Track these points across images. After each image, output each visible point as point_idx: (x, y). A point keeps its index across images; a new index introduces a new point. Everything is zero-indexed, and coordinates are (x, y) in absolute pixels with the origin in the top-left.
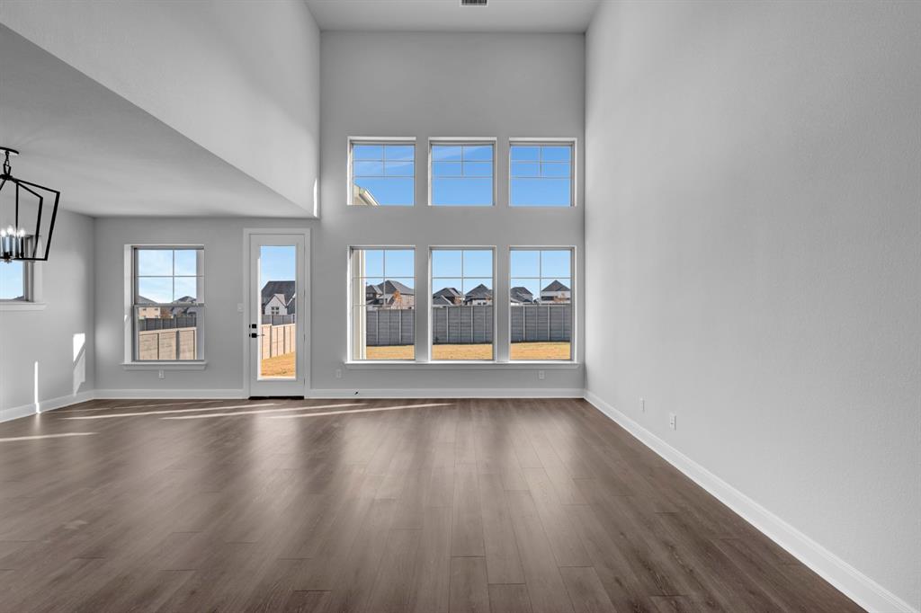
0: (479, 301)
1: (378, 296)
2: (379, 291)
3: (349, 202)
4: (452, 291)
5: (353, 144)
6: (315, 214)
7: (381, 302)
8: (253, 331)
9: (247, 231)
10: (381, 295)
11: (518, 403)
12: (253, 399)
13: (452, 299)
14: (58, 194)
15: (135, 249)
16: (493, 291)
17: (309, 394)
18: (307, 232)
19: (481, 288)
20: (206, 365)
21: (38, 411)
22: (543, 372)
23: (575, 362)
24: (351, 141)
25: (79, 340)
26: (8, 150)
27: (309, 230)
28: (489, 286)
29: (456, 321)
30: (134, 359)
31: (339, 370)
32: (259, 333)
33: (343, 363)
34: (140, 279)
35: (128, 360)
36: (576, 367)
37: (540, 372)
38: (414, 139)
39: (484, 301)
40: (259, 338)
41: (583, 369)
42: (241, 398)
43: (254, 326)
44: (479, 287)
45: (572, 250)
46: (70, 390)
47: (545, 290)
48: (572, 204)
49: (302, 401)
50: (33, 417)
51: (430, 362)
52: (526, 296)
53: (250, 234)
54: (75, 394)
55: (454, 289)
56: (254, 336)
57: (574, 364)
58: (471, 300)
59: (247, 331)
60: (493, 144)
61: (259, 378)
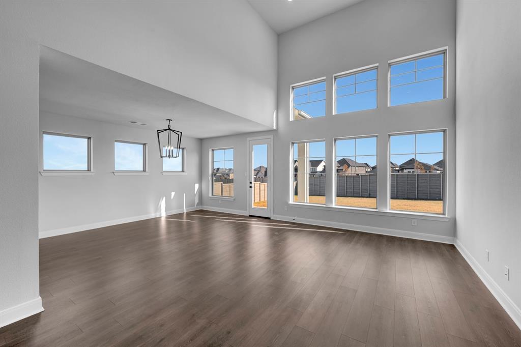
3: (291, 119)
5: (293, 89)
6: (275, 128)
8: (251, 185)
9: (248, 139)
11: (391, 240)
12: (251, 216)
14: (181, 133)
15: (213, 150)
17: (272, 217)
18: (271, 137)
20: (234, 199)
21: (185, 212)
22: (415, 220)
23: (446, 216)
24: (292, 87)
25: (197, 186)
26: (169, 120)
27: (272, 136)
30: (212, 195)
31: (286, 207)
32: (253, 186)
33: (287, 203)
35: (210, 195)
36: (447, 220)
37: (413, 220)
38: (325, 78)
40: (253, 188)
41: (454, 222)
42: (246, 215)
43: (251, 183)
45: (444, 131)
46: (194, 206)
48: (444, 97)
49: (269, 220)
50: (183, 213)
53: (250, 141)
54: (195, 207)
56: (251, 187)
57: (446, 218)
59: (248, 185)
60: (377, 68)
61: (253, 206)
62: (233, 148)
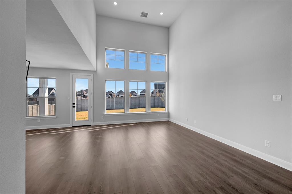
0: (121, 96)
1: (85, 94)
2: (85, 92)
3: (105, 67)
4: (111, 92)
5: (106, 50)
6: (96, 70)
7: (86, 96)
8: (74, 105)
9: (71, 74)
10: (86, 93)
12: (74, 127)
13: (111, 95)
14: (30, 62)
16: (124, 93)
17: (93, 124)
19: (121, 91)
20: (56, 117)
27: (93, 74)
28: (123, 91)
29: (117, 102)
31: (102, 117)
32: (76, 106)
34: (28, 88)
37: (158, 114)
39: (123, 96)
40: (75, 108)
41: (169, 113)
42: (70, 127)
43: (74, 104)
44: (120, 91)
45: (165, 83)
47: (141, 92)
48: (166, 71)
49: (90, 127)
51: (129, 113)
52: (135, 94)
53: (73, 75)
55: (112, 92)
57: (166, 112)
58: (118, 95)
59: (71, 105)
61: (76, 120)
62: (55, 78)
